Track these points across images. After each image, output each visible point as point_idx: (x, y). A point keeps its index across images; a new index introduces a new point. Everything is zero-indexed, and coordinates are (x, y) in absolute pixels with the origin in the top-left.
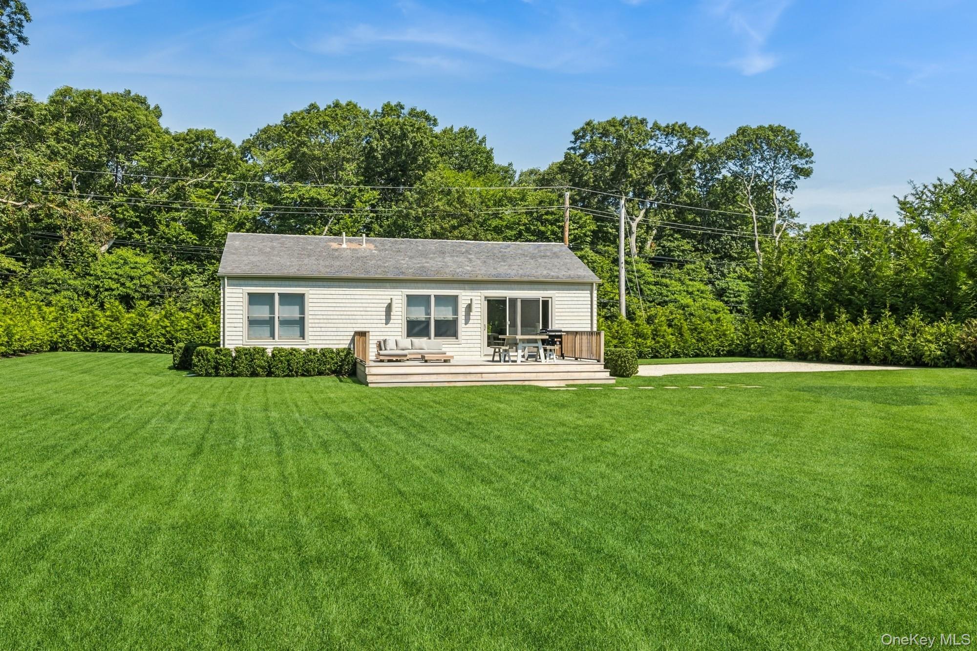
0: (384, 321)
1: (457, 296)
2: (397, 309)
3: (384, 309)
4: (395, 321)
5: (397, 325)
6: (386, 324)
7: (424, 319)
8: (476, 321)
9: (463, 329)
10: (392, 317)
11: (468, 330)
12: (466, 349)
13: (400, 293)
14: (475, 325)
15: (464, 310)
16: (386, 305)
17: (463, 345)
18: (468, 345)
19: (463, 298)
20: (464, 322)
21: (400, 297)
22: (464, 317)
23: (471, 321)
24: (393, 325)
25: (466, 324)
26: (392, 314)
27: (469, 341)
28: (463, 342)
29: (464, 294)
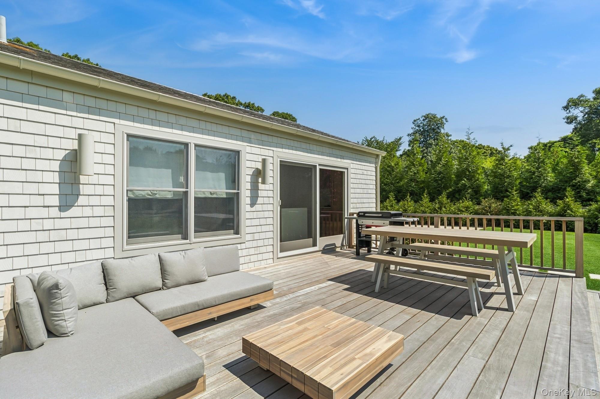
0: (55, 201)
1: (238, 153)
2: (100, 169)
3: (56, 166)
4: (94, 201)
5: (99, 211)
6: (64, 207)
7: (169, 196)
8: (266, 200)
9: (248, 215)
10: (83, 189)
11: (255, 215)
12: (252, 251)
13: (110, 128)
14: (265, 207)
15: (248, 178)
16: (61, 155)
17: (248, 244)
18: (255, 244)
19: (249, 157)
20: (248, 201)
21: (110, 138)
22: (248, 193)
23: (260, 200)
24: (88, 211)
25: (253, 204)
26: (83, 179)
27: (257, 236)
28: (248, 237)
29: (248, 149)
